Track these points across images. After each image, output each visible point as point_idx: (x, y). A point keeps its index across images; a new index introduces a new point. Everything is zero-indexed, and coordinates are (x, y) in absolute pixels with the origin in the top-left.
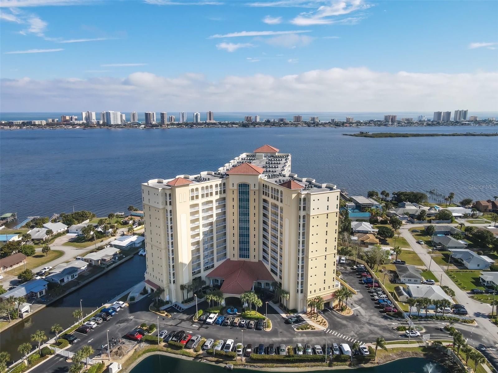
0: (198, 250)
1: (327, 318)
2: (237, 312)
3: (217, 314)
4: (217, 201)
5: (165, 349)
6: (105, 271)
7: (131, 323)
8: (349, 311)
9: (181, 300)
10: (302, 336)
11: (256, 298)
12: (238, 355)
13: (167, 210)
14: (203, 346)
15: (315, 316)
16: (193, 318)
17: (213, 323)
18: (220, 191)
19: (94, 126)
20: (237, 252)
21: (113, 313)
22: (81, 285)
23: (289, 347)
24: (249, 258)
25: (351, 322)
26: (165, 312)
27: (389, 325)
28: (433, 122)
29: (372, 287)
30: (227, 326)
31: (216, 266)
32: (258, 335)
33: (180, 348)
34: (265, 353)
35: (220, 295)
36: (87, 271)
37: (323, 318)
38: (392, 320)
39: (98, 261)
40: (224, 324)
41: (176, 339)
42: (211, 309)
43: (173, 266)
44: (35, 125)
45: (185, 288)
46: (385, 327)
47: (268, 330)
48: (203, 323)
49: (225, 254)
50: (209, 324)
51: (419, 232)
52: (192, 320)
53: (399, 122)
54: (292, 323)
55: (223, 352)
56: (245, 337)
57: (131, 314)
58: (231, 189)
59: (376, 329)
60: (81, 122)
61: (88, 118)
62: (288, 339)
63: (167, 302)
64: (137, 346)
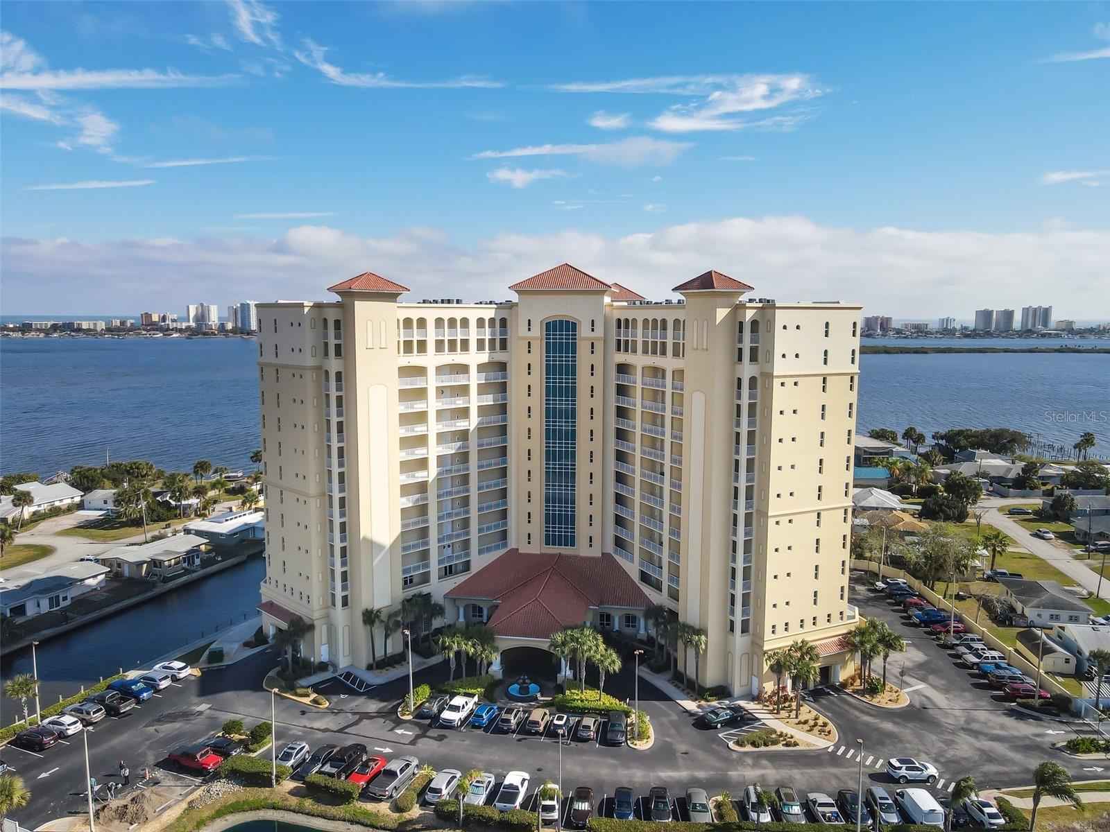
0: (423, 510)
1: (829, 714)
2: (539, 695)
3: (476, 699)
4: (481, 368)
5: (294, 801)
6: (156, 591)
7: (196, 724)
8: (895, 695)
9: (364, 659)
10: (755, 765)
11: (602, 647)
12: (546, 824)
13: (327, 372)
14: (425, 791)
15: (790, 706)
16: (400, 709)
17: (461, 725)
18: (492, 341)
19: (212, 332)
20: (537, 527)
21: (145, 694)
22: (73, 624)
23: (720, 798)
24: (573, 545)
25: (909, 725)
26: (310, 690)
27: (1037, 735)
28: (974, 330)
29: (948, 632)
30: (506, 732)
31: (475, 568)
32: (611, 761)
33: (343, 797)
34: (638, 815)
35: (486, 638)
36: (103, 590)
37: (814, 713)
38: (1041, 722)
39: (140, 564)
40: (497, 728)
41: (334, 770)
42: (457, 683)
43: (344, 550)
44: (79, 330)
45: (377, 620)
46: (1027, 742)
47: (643, 745)
48: (430, 722)
49: (504, 535)
50: (448, 725)
51: (1028, 513)
52: (395, 716)
53: (898, 332)
54: (719, 726)
55: (493, 813)
56: (568, 767)
57: (203, 698)
58: (523, 338)
59: (999, 748)
60: (184, 325)
61: (201, 318)
62: (711, 773)
63: (323, 667)
64: (199, 792)
